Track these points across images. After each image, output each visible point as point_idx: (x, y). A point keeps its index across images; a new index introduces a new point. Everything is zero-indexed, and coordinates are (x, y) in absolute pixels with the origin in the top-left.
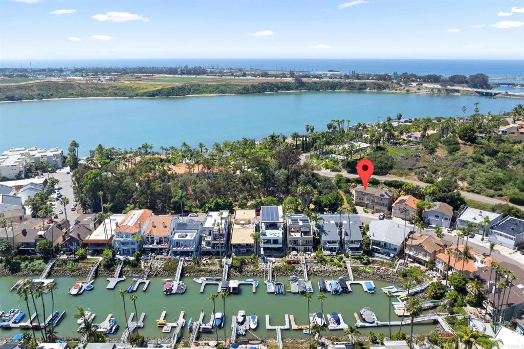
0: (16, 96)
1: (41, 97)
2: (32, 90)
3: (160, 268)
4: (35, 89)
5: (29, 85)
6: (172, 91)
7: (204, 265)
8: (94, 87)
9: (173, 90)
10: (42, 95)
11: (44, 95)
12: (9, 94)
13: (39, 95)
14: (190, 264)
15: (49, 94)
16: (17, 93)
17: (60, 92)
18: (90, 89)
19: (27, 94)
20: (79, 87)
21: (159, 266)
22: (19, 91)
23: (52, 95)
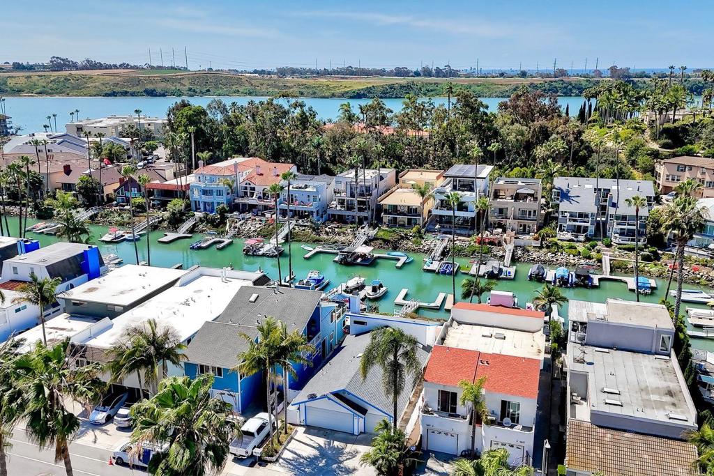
0: (159, 90)
1: (192, 93)
2: (182, 84)
3: (255, 231)
4: (186, 82)
5: (179, 77)
6: (389, 90)
7: (327, 233)
8: (272, 84)
9: (391, 88)
10: (194, 91)
11: (198, 91)
12: (150, 87)
13: (190, 89)
14: (304, 230)
15: (204, 90)
16: (160, 87)
17: (221, 88)
18: (265, 86)
19: (174, 88)
20: (249, 83)
21: (253, 229)
22: (163, 84)
23: (208, 91)
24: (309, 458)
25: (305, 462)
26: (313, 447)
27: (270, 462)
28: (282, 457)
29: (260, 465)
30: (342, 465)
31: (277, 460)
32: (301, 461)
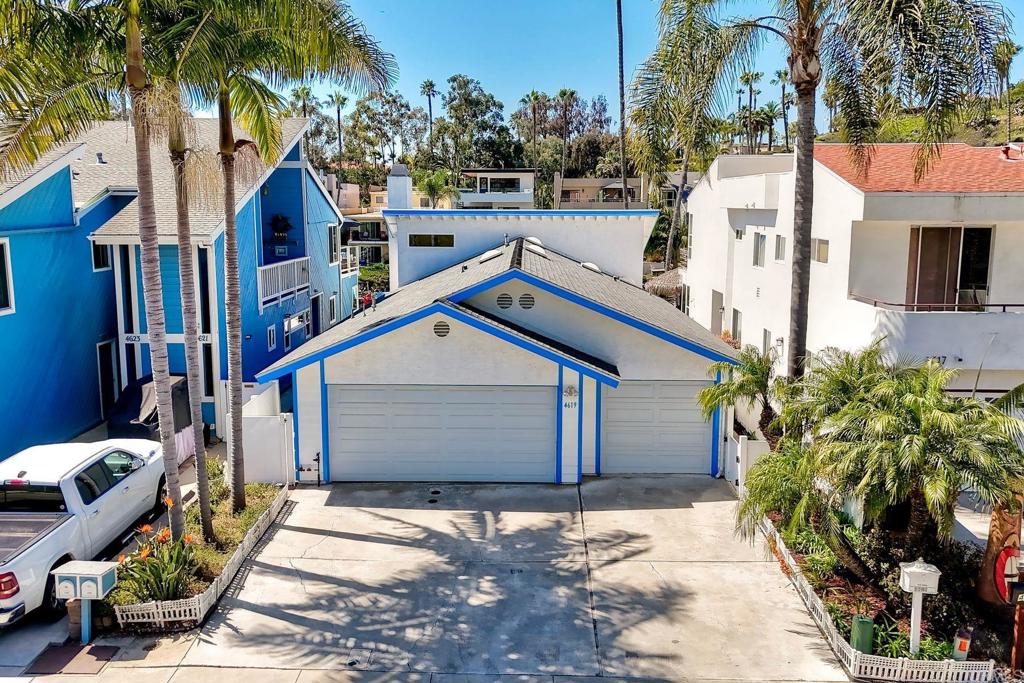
24: (403, 583)
25: (385, 601)
26: (399, 542)
27: (173, 629)
28: (243, 596)
29: (105, 654)
30: (590, 586)
31: (214, 615)
32: (363, 600)
